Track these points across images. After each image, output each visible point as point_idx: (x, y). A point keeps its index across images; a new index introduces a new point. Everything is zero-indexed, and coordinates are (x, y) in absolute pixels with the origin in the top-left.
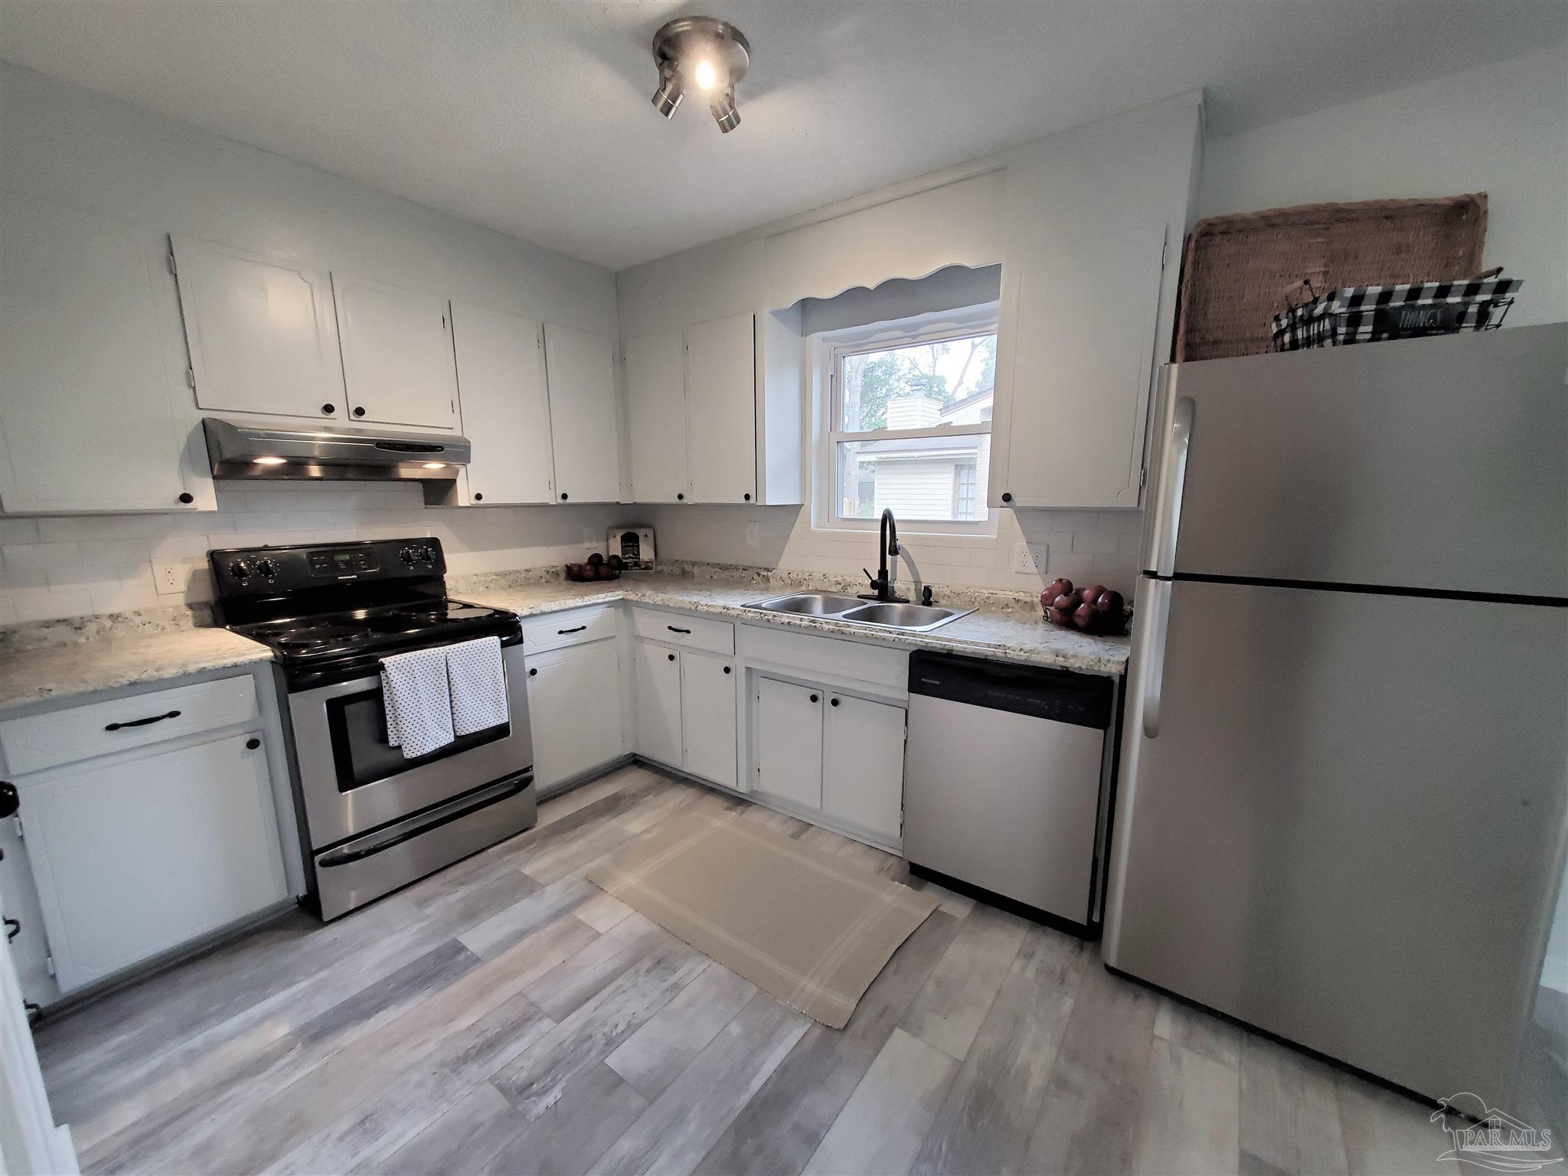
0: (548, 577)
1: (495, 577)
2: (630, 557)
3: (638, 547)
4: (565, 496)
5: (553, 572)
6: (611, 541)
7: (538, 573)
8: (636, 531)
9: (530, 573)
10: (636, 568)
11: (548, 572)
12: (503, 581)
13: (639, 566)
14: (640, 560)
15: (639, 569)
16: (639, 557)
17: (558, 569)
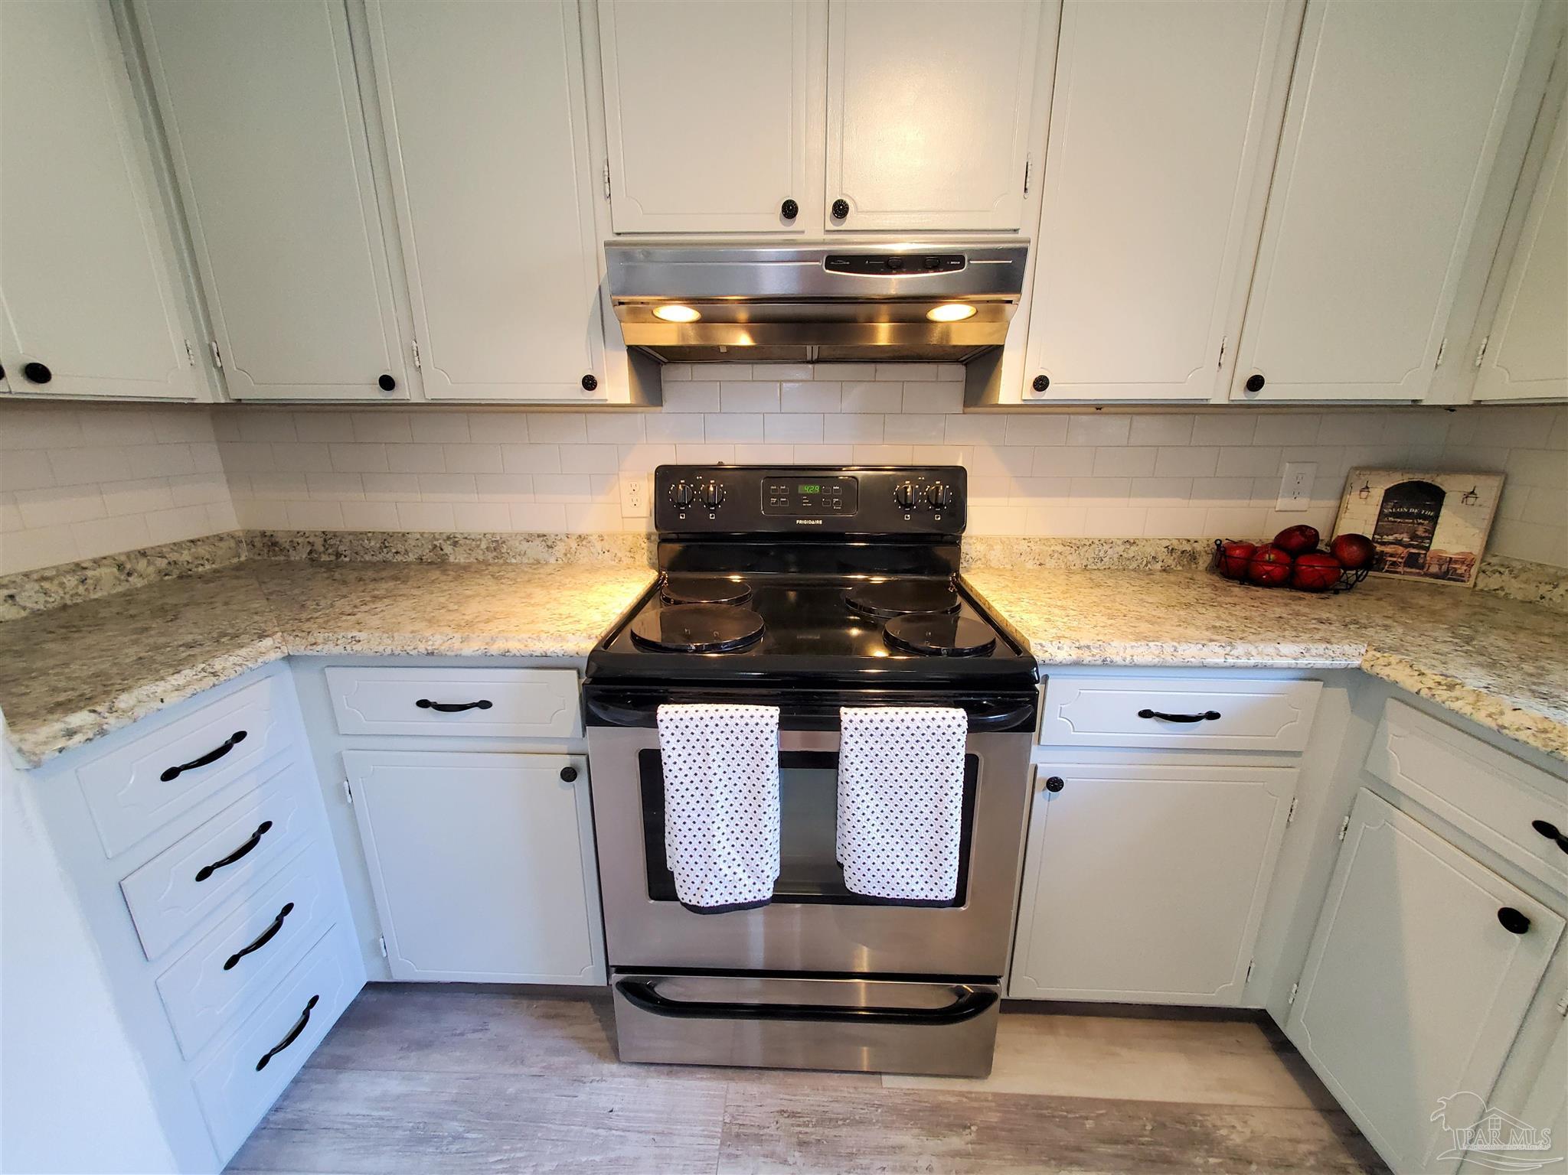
0: (1170, 561)
1: (1060, 548)
2: (1398, 542)
3: (1434, 520)
4: (1255, 383)
5: (1183, 552)
6: (1353, 499)
7: (1150, 551)
8: (1440, 481)
9: (1134, 548)
10: (1409, 570)
11: (1173, 549)
12: (1075, 556)
13: (1422, 567)
14: (1428, 554)
15: (1419, 574)
16: (1427, 545)
17: (1198, 547)
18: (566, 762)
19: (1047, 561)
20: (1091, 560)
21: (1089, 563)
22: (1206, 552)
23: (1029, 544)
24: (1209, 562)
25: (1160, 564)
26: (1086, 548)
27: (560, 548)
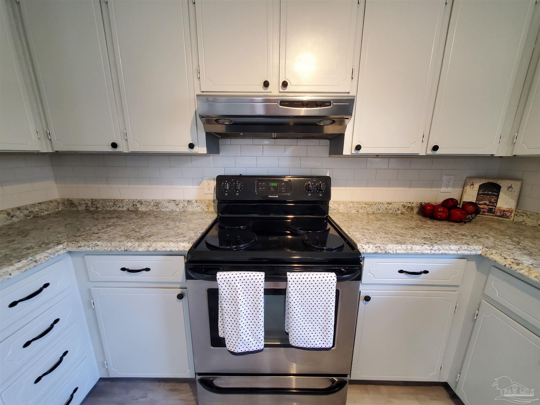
0: (404, 210)
1: (364, 205)
2: (485, 204)
3: (497, 196)
4: (436, 148)
5: (408, 207)
6: (468, 188)
7: (396, 206)
8: (499, 182)
9: (391, 205)
10: (489, 214)
11: (405, 206)
12: (370, 208)
13: (494, 213)
14: (496, 208)
15: (493, 216)
16: (495, 205)
17: (414, 205)
18: (179, 291)
19: (360, 210)
20: (376, 210)
21: (375, 211)
22: (416, 207)
23: (353, 204)
24: (417, 210)
25: (400, 211)
26: (374, 205)
27: (181, 205)
